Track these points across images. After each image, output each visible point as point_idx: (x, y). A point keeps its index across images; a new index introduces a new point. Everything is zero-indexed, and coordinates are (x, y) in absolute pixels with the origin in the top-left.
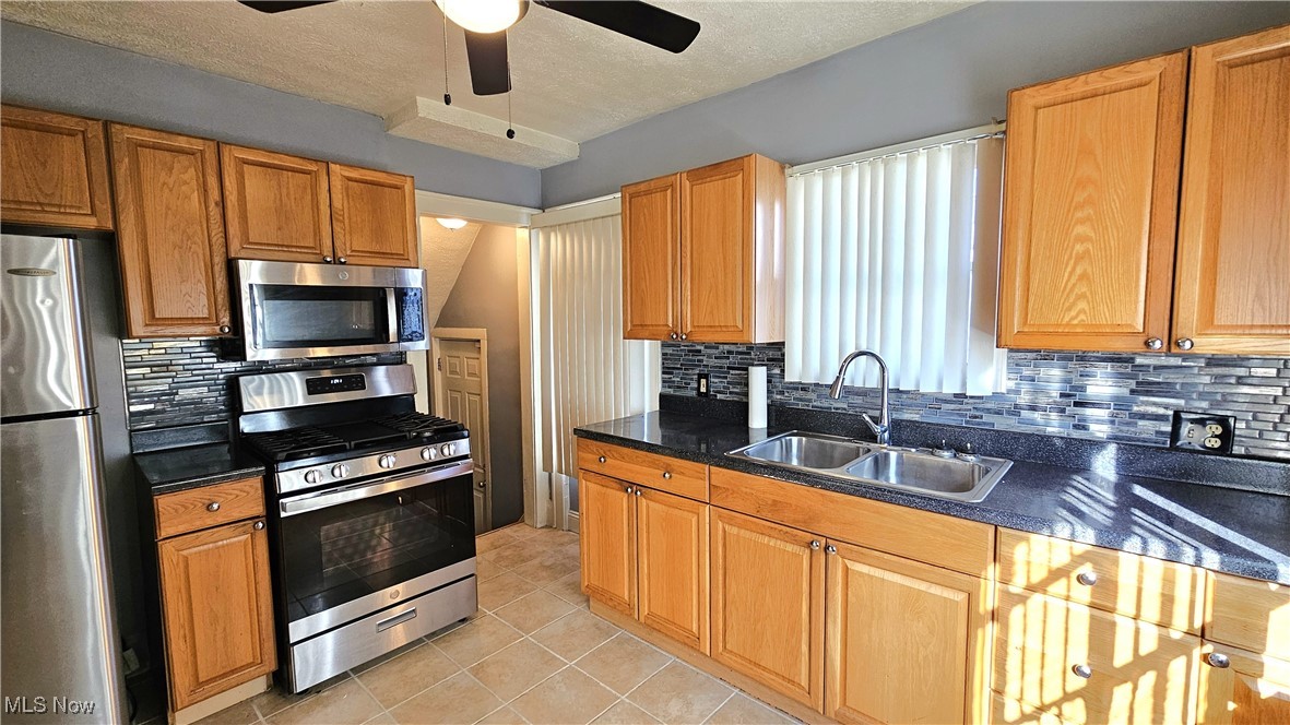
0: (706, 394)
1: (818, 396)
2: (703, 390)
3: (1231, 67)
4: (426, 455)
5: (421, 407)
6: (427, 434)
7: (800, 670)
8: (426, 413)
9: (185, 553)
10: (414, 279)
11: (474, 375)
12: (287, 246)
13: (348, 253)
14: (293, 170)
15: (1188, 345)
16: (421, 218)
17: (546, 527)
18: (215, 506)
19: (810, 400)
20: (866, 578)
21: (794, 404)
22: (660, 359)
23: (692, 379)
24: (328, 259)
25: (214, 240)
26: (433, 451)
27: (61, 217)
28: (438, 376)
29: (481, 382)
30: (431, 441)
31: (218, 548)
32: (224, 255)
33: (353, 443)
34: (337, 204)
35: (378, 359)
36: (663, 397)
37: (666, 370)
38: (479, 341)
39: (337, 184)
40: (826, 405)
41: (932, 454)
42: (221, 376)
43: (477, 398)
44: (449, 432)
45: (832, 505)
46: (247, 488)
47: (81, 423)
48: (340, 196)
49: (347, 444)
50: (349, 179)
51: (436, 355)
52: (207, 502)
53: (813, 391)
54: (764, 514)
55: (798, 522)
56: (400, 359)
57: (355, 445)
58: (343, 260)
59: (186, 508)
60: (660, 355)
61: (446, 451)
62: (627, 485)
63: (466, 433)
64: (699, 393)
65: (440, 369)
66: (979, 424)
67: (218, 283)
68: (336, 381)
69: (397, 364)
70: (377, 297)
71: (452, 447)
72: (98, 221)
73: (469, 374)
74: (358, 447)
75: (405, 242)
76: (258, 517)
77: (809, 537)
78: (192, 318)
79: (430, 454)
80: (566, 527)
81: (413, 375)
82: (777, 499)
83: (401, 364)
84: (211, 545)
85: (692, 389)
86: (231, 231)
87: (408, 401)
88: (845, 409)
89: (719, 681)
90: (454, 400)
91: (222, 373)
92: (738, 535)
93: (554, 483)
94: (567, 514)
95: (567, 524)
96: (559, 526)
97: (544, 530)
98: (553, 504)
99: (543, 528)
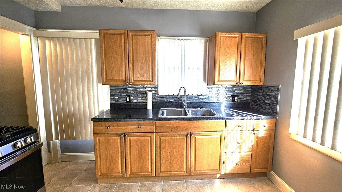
0: (130, 101)
1: (166, 99)
2: (128, 100)
3: (247, 38)
7: (184, 168)
15: (242, 84)
19: (164, 100)
20: (200, 139)
21: (159, 102)
22: (109, 91)
23: (123, 97)
36: (111, 104)
37: (112, 95)
40: (168, 101)
41: (196, 109)
45: (192, 124)
53: (165, 98)
54: (173, 131)
55: (184, 130)
60: (109, 90)
62: (120, 134)
64: (127, 101)
66: (202, 101)
77: (186, 133)
80: (60, 161)
82: (177, 126)
85: (124, 100)
88: (173, 101)
89: (156, 182)
92: (165, 139)
93: (51, 145)
94: (60, 155)
95: (60, 159)
96: (56, 161)
97: (47, 165)
98: (51, 154)
99: (46, 165)
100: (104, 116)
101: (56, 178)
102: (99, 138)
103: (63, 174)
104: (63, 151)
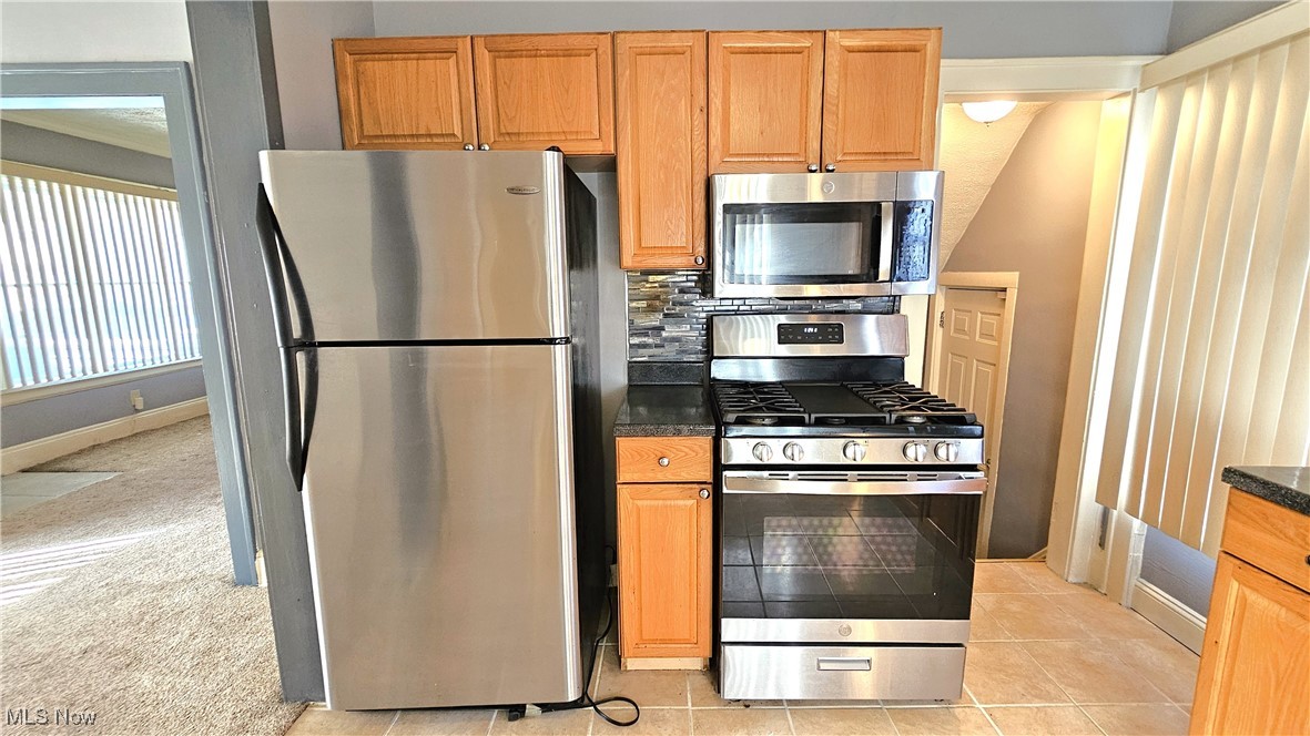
4: (911, 451)
5: (913, 376)
6: (917, 420)
8: (918, 386)
9: (639, 503)
10: (923, 187)
11: (991, 336)
12: (768, 155)
13: (839, 158)
14: (784, 52)
16: (945, 105)
17: (1085, 585)
18: (666, 461)
24: (813, 168)
25: (696, 155)
26: (922, 449)
27: (578, 144)
28: (938, 333)
29: (999, 347)
30: (921, 432)
31: (666, 507)
32: (705, 173)
33: (813, 416)
34: (831, 90)
35: (864, 307)
38: (1004, 290)
39: (834, 59)
42: (704, 315)
43: (989, 370)
44: (949, 422)
46: (696, 448)
47: (560, 352)
48: (836, 77)
49: (806, 416)
50: (851, 50)
51: (940, 306)
52: (660, 455)
56: (892, 307)
57: (816, 418)
58: (830, 168)
59: (642, 457)
61: (942, 452)
63: (977, 430)
65: (942, 325)
67: (696, 205)
68: (810, 330)
69: (887, 313)
70: (868, 215)
71: (952, 449)
72: (604, 146)
73: (982, 335)
74: (820, 422)
75: (917, 133)
76: (705, 483)
78: (672, 247)
79: (919, 452)
80: (1127, 602)
81: (906, 330)
83: (893, 313)
84: (661, 502)
86: (713, 141)
87: (895, 365)
90: (955, 369)
91: (703, 311)
93: (1114, 520)
94: (1134, 582)
95: (1130, 597)
96: (1112, 594)
97: (1081, 589)
98: (1106, 556)
99: (1079, 584)
100: (1295, 483)
101: (1066, 645)
102: (1248, 592)
103: (1099, 650)
104: (1148, 573)
